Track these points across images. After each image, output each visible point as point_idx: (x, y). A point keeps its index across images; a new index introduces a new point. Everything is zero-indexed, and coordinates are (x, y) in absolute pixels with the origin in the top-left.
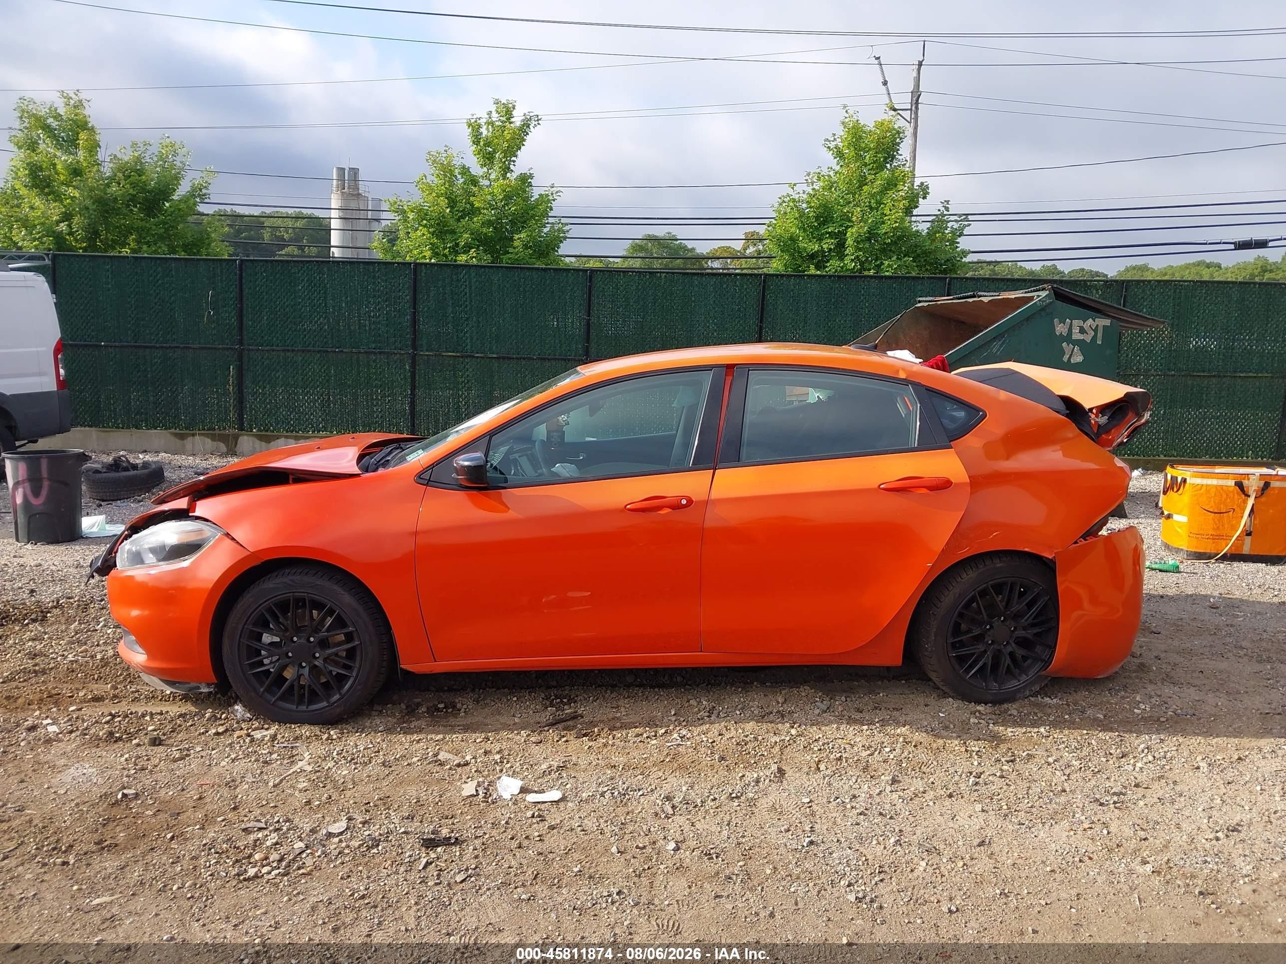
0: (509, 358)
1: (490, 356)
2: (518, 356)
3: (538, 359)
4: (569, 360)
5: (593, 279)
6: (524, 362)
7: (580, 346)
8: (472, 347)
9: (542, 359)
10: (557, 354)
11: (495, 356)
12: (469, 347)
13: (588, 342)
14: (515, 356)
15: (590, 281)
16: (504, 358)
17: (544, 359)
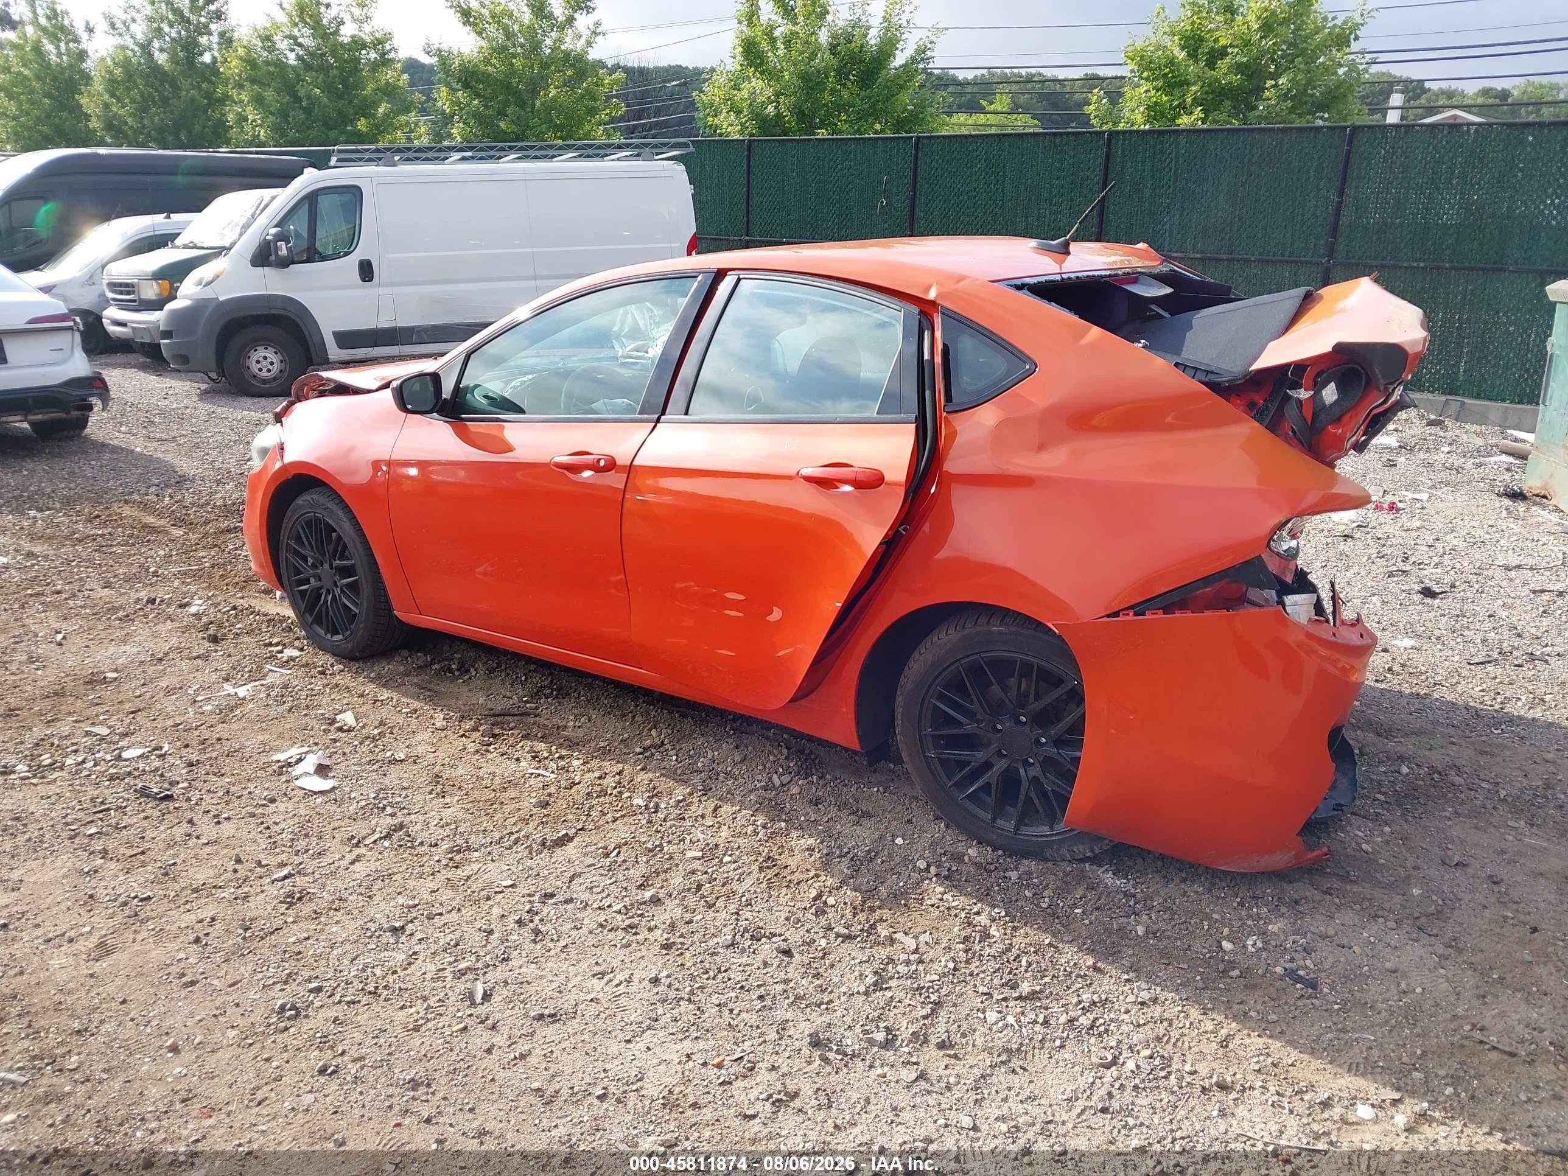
0: (1218, 260)
1: (1192, 256)
2: (1230, 257)
3: (1259, 261)
4: (1302, 262)
5: (1355, 142)
6: (1237, 266)
7: (1322, 242)
8: (1170, 243)
9: (1263, 261)
10: (1287, 254)
11: (1198, 256)
12: (1167, 242)
13: (1334, 236)
14: (1225, 257)
15: (1350, 142)
16: (1210, 259)
17: (1267, 261)
